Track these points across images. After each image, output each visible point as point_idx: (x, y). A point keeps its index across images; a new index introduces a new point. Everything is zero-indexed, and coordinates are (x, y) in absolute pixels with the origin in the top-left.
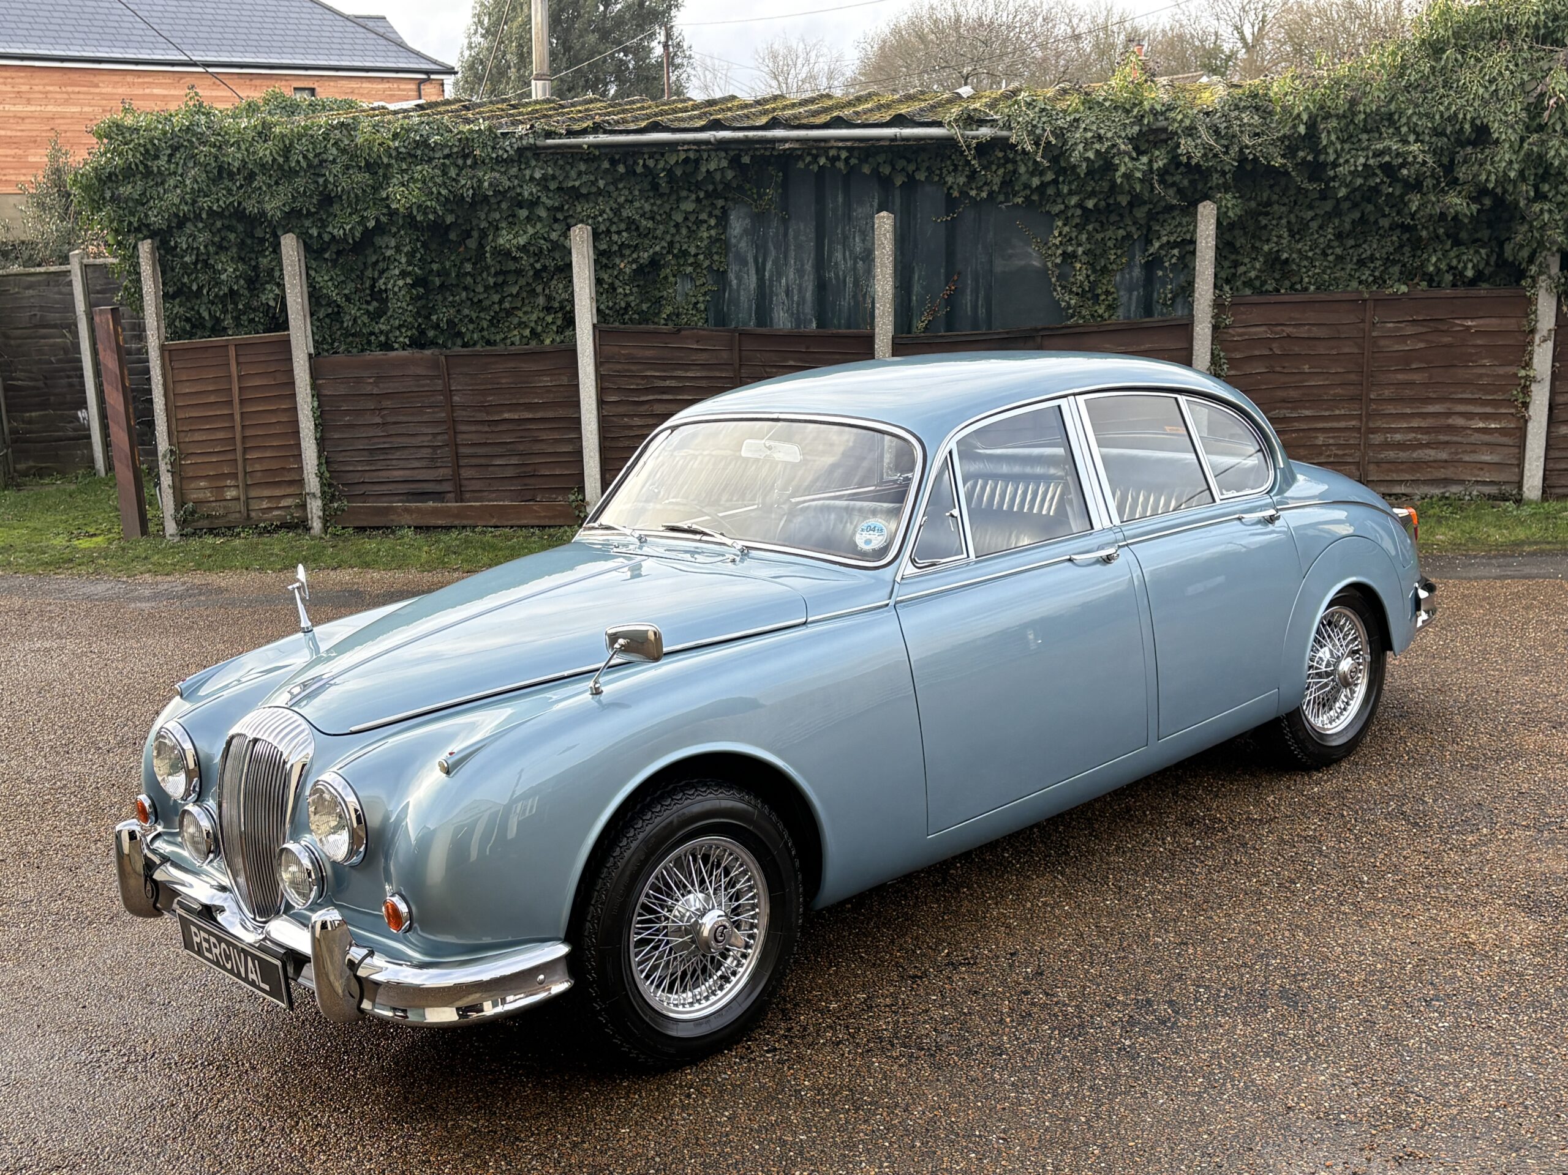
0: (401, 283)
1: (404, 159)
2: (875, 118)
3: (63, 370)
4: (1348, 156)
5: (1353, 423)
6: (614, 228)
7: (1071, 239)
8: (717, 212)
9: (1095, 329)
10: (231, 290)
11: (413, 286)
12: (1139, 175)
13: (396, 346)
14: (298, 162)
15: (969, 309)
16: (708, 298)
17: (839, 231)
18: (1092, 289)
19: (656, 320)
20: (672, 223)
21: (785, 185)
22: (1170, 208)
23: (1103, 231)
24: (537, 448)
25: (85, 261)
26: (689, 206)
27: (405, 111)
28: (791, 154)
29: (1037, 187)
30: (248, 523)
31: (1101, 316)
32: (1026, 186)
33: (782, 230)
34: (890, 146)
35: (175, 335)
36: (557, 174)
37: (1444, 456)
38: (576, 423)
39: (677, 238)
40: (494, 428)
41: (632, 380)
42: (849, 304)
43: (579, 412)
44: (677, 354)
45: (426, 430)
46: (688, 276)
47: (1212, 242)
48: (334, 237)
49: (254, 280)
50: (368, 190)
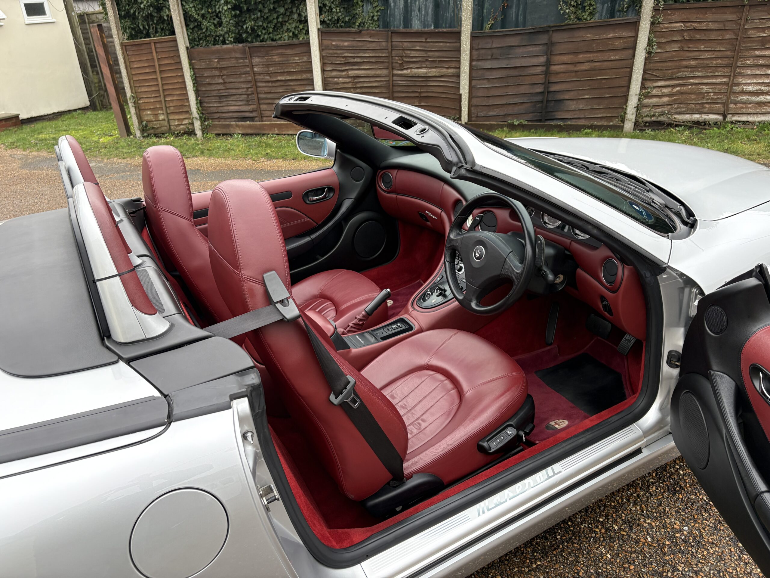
5: (725, 80)
9: (583, 26)
10: (149, 13)
11: (232, 9)
13: (227, 42)
15: (514, 17)
16: (379, 13)
19: (354, 26)
30: (170, 131)
31: (586, 19)
40: (274, 84)
41: (338, 59)
42: (451, 15)
43: (313, 76)
44: (360, 44)
45: (243, 86)
46: (369, 2)
49: (160, 8)
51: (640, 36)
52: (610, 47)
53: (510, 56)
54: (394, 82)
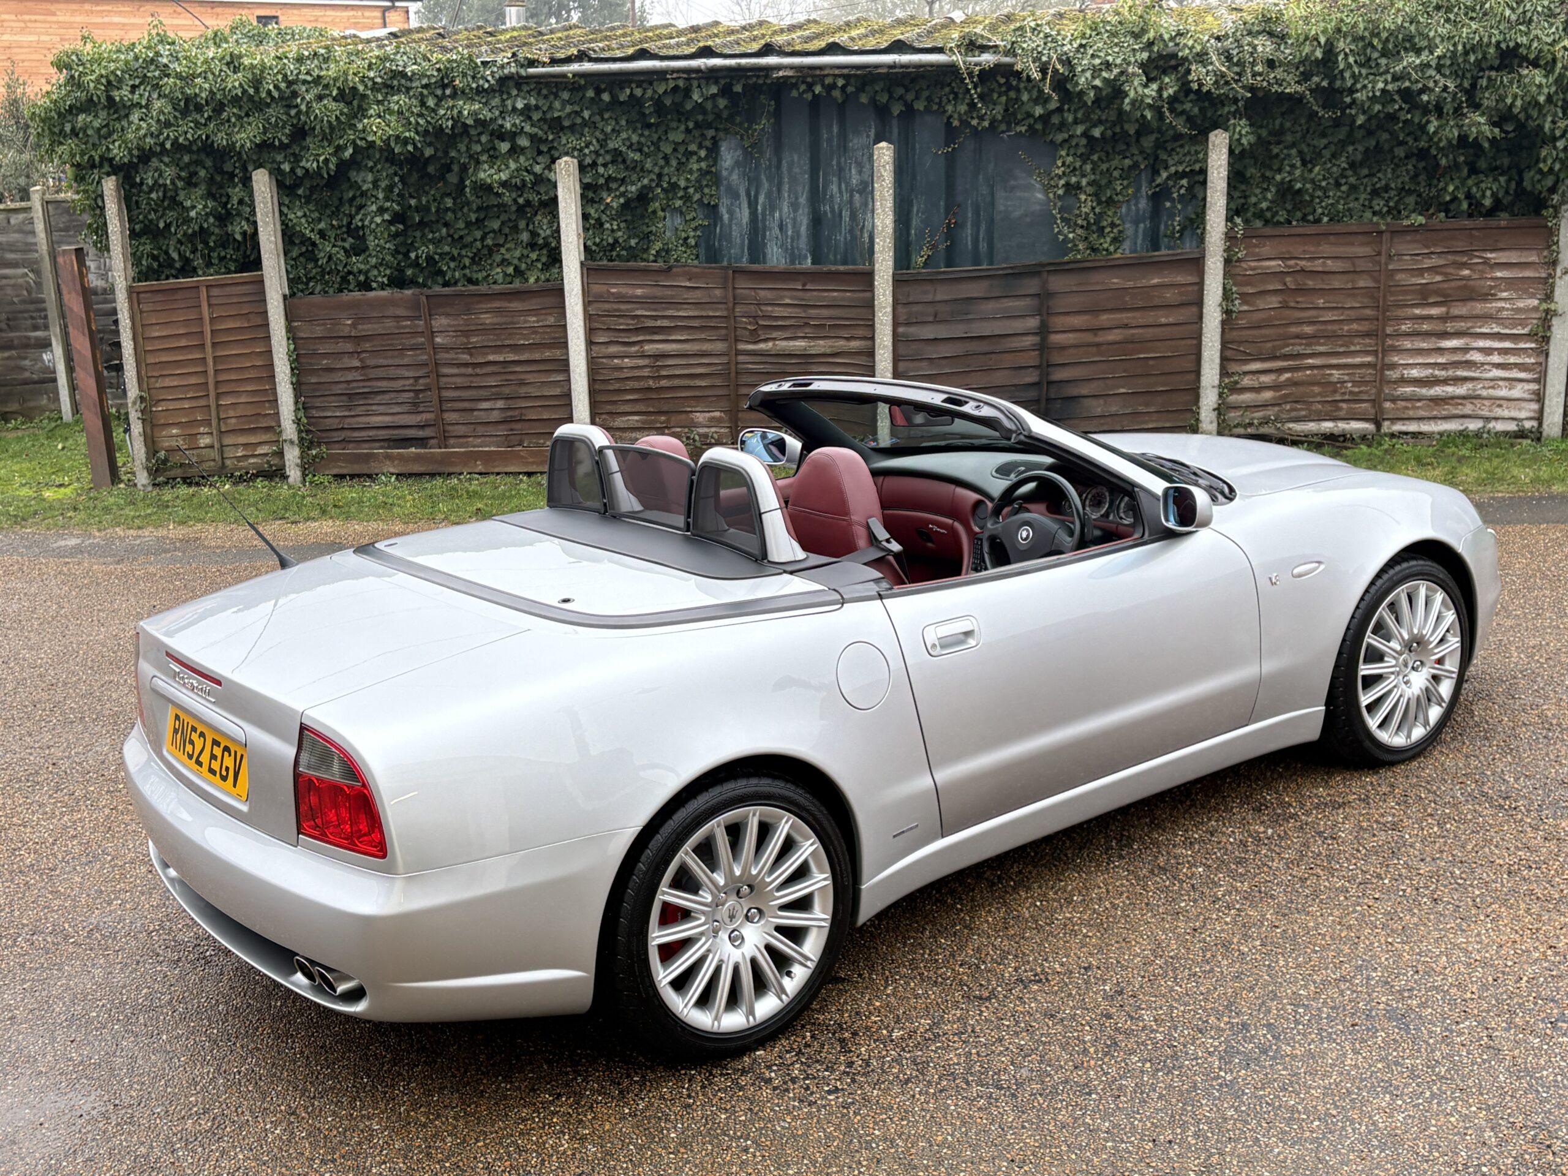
0: (378, 220)
1: (379, 90)
2: (871, 43)
3: (28, 311)
4: (1366, 82)
5: (1369, 359)
6: (600, 160)
7: (1075, 169)
8: (708, 143)
9: (1103, 264)
10: (201, 227)
11: (390, 223)
12: (1149, 101)
13: (374, 285)
14: (269, 92)
15: (969, 243)
16: (699, 233)
17: (834, 162)
18: (1097, 222)
19: (645, 256)
20: (661, 155)
21: (777, 114)
22: (1178, 137)
23: (1108, 161)
24: (523, 391)
25: (48, 197)
26: (677, 136)
27: (378, 39)
28: (785, 83)
29: (1040, 116)
30: (224, 472)
31: (1107, 250)
32: (1029, 115)
33: (774, 162)
34: (888, 74)
35: (143, 275)
36: (540, 104)
37: (1461, 390)
38: (564, 366)
39: (666, 170)
40: (478, 371)
41: (621, 321)
42: (845, 238)
43: (567, 354)
44: (669, 292)
45: (407, 374)
46: (679, 211)
47: (1224, 173)
48: (307, 170)
49: (224, 218)
50: (343, 118)
51: (1207, 282)
52: (1156, 302)
53: (970, 317)
54: (740, 366)
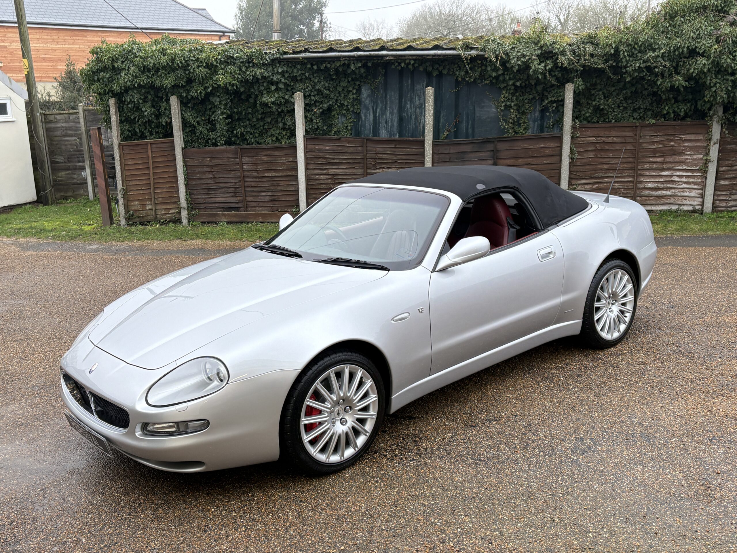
0: (221, 117)
1: (222, 64)
2: (425, 46)
3: (76, 155)
4: (632, 63)
5: (631, 179)
6: (312, 94)
7: (509, 99)
8: (357, 87)
9: (520, 138)
10: (149, 120)
11: (226, 118)
12: (540, 71)
13: (219, 144)
14: (178, 64)
15: (464, 129)
16: (352, 124)
17: (409, 96)
18: (518, 121)
19: (330, 134)
20: (337, 92)
21: (386, 75)
22: (553, 86)
23: (523, 96)
24: (279, 188)
25: (85, 108)
26: (344, 84)
27: (221, 44)
28: (389, 62)
29: (495, 76)
30: (156, 220)
31: (522, 133)
32: (490, 76)
33: (384, 95)
34: (432, 58)
35: (125, 139)
36: (289, 70)
37: (669, 193)
38: (296, 178)
39: (339, 98)
40: (261, 180)
41: (320, 160)
42: (413, 127)
43: (297, 173)
44: (339, 148)
45: (232, 181)
46: (344, 115)
47: (571, 101)
48: (192, 97)
49: (158, 116)
50: (208, 75)
51: (564, 146)
52: (542, 154)
53: (464, 159)
